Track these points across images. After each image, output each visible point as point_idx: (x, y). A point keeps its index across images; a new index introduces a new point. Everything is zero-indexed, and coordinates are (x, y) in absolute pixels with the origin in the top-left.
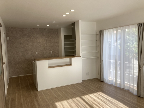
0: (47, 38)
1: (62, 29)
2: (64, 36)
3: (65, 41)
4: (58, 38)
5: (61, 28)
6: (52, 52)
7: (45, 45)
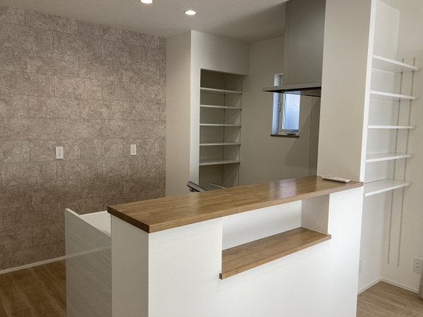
0: (112, 79)
1: (195, 36)
2: (204, 73)
3: (204, 97)
4: (165, 81)
5: (189, 33)
6: (133, 150)
7: (104, 110)
